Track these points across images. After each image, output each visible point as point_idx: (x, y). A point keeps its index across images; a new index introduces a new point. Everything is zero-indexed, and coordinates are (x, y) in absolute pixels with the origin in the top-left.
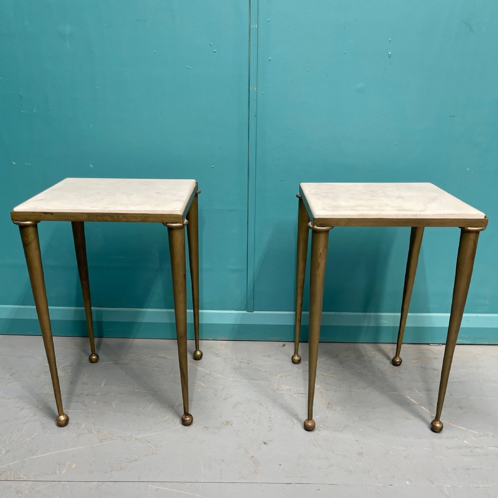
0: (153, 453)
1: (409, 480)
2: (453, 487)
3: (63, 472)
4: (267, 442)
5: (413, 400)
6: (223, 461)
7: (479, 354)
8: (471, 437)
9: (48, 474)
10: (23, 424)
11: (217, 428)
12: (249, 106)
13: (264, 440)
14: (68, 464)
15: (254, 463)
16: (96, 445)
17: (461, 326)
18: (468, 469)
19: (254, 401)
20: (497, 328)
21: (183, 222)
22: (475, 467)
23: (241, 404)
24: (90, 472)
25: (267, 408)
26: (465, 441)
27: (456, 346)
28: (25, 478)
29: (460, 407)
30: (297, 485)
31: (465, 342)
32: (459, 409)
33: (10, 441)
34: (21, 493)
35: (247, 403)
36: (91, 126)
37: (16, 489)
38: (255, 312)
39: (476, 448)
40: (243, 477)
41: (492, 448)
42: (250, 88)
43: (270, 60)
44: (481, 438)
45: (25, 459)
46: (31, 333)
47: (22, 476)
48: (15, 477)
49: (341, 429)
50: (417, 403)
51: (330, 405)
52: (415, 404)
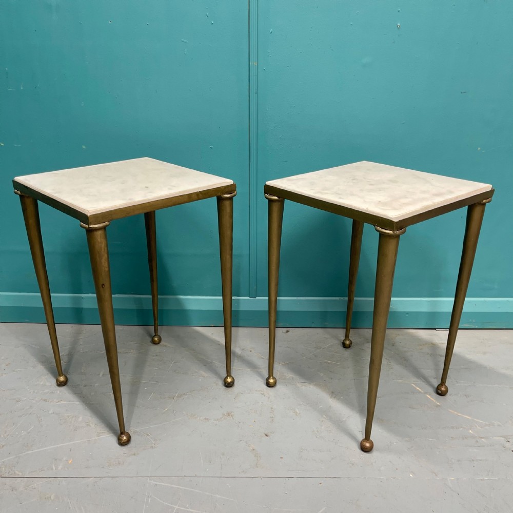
0: (152, 447)
1: (413, 473)
2: (458, 479)
3: (60, 468)
4: (268, 434)
5: (418, 388)
6: (223, 454)
7: (486, 339)
8: (476, 426)
9: (44, 470)
10: (19, 417)
11: (218, 420)
12: (249, 82)
13: (266, 433)
14: (64, 459)
15: (255, 456)
16: (93, 438)
17: (463, 311)
18: (473, 460)
19: (257, 391)
20: (512, 313)
22: (480, 459)
23: (242, 394)
24: (86, 467)
25: (269, 398)
26: (470, 431)
27: (458, 331)
28: (20, 474)
29: (466, 395)
30: (299, 479)
31: (473, 327)
32: (465, 397)
33: (5, 435)
34: (16, 490)
35: (249, 393)
36: (82, 105)
37: (11, 486)
38: (257, 298)
39: (482, 438)
40: (244, 471)
41: (497, 438)
42: (251, 64)
43: (271, 33)
44: (487, 428)
45: (20, 455)
46: (27, 321)
47: (17, 472)
48: (10, 473)
49: (344, 419)
50: (422, 392)
51: (334, 394)
52: (420, 392)
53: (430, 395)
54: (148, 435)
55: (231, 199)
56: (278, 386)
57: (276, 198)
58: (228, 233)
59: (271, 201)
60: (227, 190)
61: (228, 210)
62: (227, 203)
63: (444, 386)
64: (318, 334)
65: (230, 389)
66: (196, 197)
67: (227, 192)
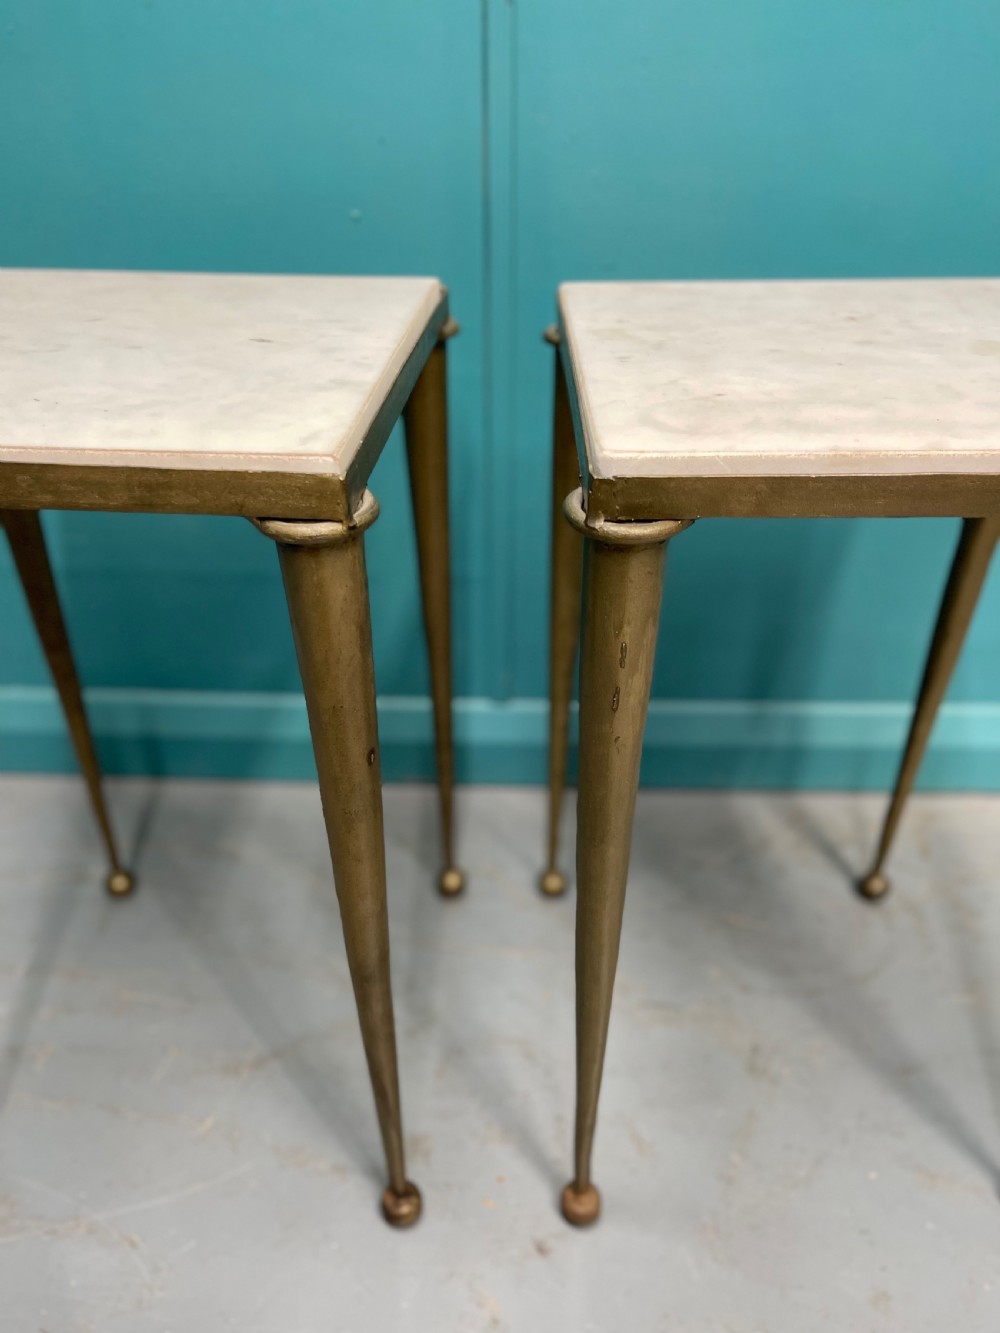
21: (349, 515)
54: (133, 1244)
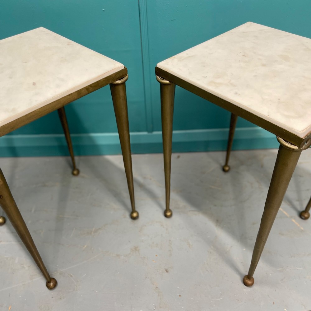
0: (74, 289)
4: (168, 269)
11: (127, 256)
13: (166, 268)
14: (5, 305)
15: (158, 295)
16: (27, 282)
19: (157, 222)
23: (145, 226)
25: (167, 229)
35: (151, 225)
38: (153, 133)
49: (228, 250)
50: (288, 216)
51: (218, 222)
52: (287, 217)
53: (295, 219)
54: (71, 276)
55: (124, 83)
56: (174, 216)
57: (167, 82)
58: (124, 113)
59: (162, 85)
60: (118, 76)
61: (121, 93)
62: (120, 88)
63: (307, 214)
64: (202, 157)
65: (136, 221)
66: (87, 92)
67: (118, 78)
